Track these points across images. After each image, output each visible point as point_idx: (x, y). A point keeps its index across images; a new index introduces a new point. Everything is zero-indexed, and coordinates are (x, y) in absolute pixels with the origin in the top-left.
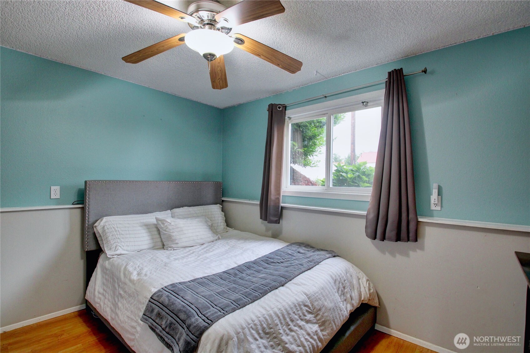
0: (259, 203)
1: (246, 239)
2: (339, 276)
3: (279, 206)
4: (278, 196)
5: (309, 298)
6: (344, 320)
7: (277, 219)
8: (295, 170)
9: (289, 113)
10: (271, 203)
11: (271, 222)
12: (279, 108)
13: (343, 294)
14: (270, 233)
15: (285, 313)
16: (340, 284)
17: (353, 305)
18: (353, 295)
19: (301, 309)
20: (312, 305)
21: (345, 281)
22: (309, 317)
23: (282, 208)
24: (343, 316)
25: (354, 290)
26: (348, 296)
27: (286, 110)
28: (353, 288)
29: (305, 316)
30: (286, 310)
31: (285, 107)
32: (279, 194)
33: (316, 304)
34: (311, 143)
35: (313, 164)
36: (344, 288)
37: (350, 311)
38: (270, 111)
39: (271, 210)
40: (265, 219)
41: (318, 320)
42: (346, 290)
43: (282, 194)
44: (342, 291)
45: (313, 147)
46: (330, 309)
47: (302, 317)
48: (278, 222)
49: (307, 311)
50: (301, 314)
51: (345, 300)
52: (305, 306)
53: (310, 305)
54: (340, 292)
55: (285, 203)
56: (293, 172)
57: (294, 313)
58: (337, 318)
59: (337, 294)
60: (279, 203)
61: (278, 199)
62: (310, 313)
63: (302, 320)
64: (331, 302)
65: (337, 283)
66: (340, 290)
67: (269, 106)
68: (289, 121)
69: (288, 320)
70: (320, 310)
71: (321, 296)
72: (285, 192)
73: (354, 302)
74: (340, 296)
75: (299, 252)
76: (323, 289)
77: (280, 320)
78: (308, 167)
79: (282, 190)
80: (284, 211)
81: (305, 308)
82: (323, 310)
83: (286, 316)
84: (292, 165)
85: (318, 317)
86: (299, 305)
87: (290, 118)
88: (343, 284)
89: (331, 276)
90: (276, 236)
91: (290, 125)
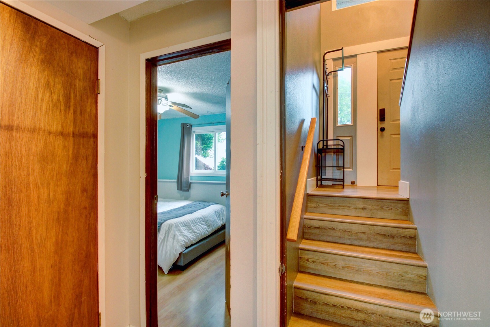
0: (176, 181)
1: (169, 201)
2: (217, 210)
3: (188, 182)
4: (188, 176)
5: (203, 216)
6: (218, 226)
7: (187, 189)
8: (198, 160)
9: (193, 129)
10: (184, 180)
11: (184, 191)
12: (188, 125)
13: (219, 217)
14: (183, 198)
15: (193, 220)
16: (218, 213)
17: (223, 222)
18: (224, 218)
19: (199, 220)
20: (204, 219)
21: (220, 212)
22: (203, 223)
23: (190, 183)
24: (218, 225)
25: (224, 216)
26: (221, 218)
27: (192, 127)
28: (224, 215)
29: (201, 222)
30: (193, 219)
31: (191, 126)
32: (189, 175)
33: (206, 219)
34: (209, 142)
35: (211, 156)
36: (220, 215)
37: (222, 224)
38: (183, 127)
39: (184, 184)
40: (181, 190)
41: (207, 224)
42: (220, 216)
43: (190, 175)
44: (218, 216)
45: (210, 144)
46: (212, 221)
47: (200, 222)
48: (188, 190)
49: (202, 221)
50: (199, 221)
51: (220, 220)
52: (201, 219)
53: (203, 219)
54: (217, 216)
55: (192, 180)
56: (197, 161)
57: (196, 220)
58: (215, 225)
59: (216, 217)
60: (188, 180)
61: (188, 178)
62: (203, 221)
63: (200, 223)
64: (212, 219)
65: (216, 213)
66: (218, 215)
67: (182, 124)
68: (194, 133)
69: (194, 222)
70: (207, 221)
71: (208, 216)
72: (191, 174)
73: (224, 221)
74: (218, 218)
75: (199, 204)
76: (209, 214)
77: (191, 222)
78: (207, 158)
79: (190, 173)
80: (191, 185)
81: (201, 220)
82: (209, 221)
83: (193, 221)
84: (196, 156)
85: (207, 223)
86: (199, 218)
87: (194, 132)
88: (219, 213)
89: (214, 210)
90: (186, 199)
91: (194, 135)
